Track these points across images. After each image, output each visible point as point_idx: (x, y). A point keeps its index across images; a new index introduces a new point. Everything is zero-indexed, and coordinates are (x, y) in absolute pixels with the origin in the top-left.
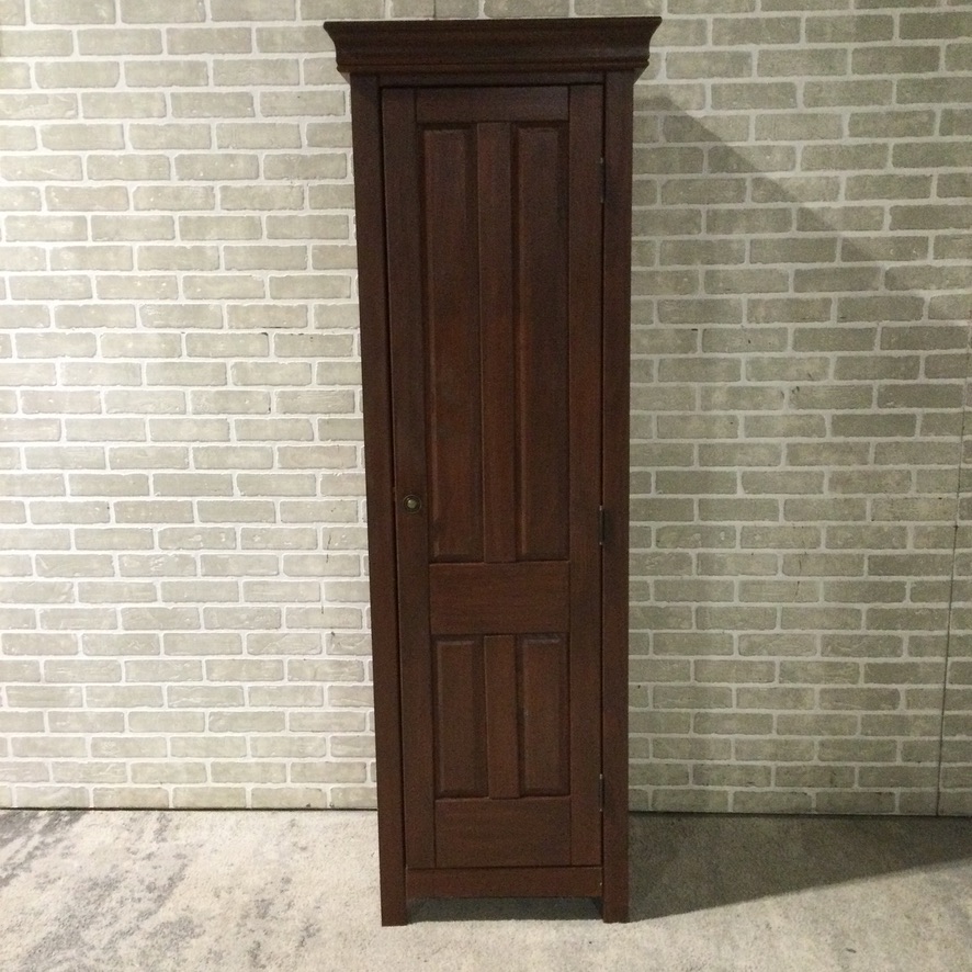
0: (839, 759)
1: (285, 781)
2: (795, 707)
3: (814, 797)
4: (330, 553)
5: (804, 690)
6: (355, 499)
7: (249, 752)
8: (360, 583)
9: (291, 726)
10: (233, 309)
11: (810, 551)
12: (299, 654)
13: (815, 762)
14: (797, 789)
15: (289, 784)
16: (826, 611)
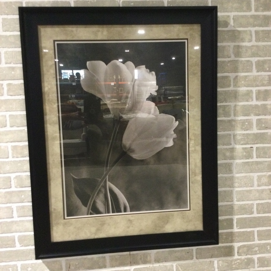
10: (14, 148)
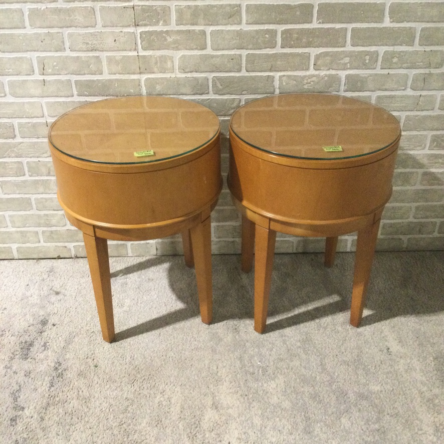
0: (427, 217)
1: (39, 242)
2: (402, 185)
3: (406, 241)
4: (46, 78)
5: (412, 173)
6: (60, 30)
7: (9, 224)
8: (74, 102)
9: (37, 207)
11: (433, 71)
12: (33, 157)
13: (411, 219)
14: (396, 237)
15: (42, 243)
16: (438, 118)
